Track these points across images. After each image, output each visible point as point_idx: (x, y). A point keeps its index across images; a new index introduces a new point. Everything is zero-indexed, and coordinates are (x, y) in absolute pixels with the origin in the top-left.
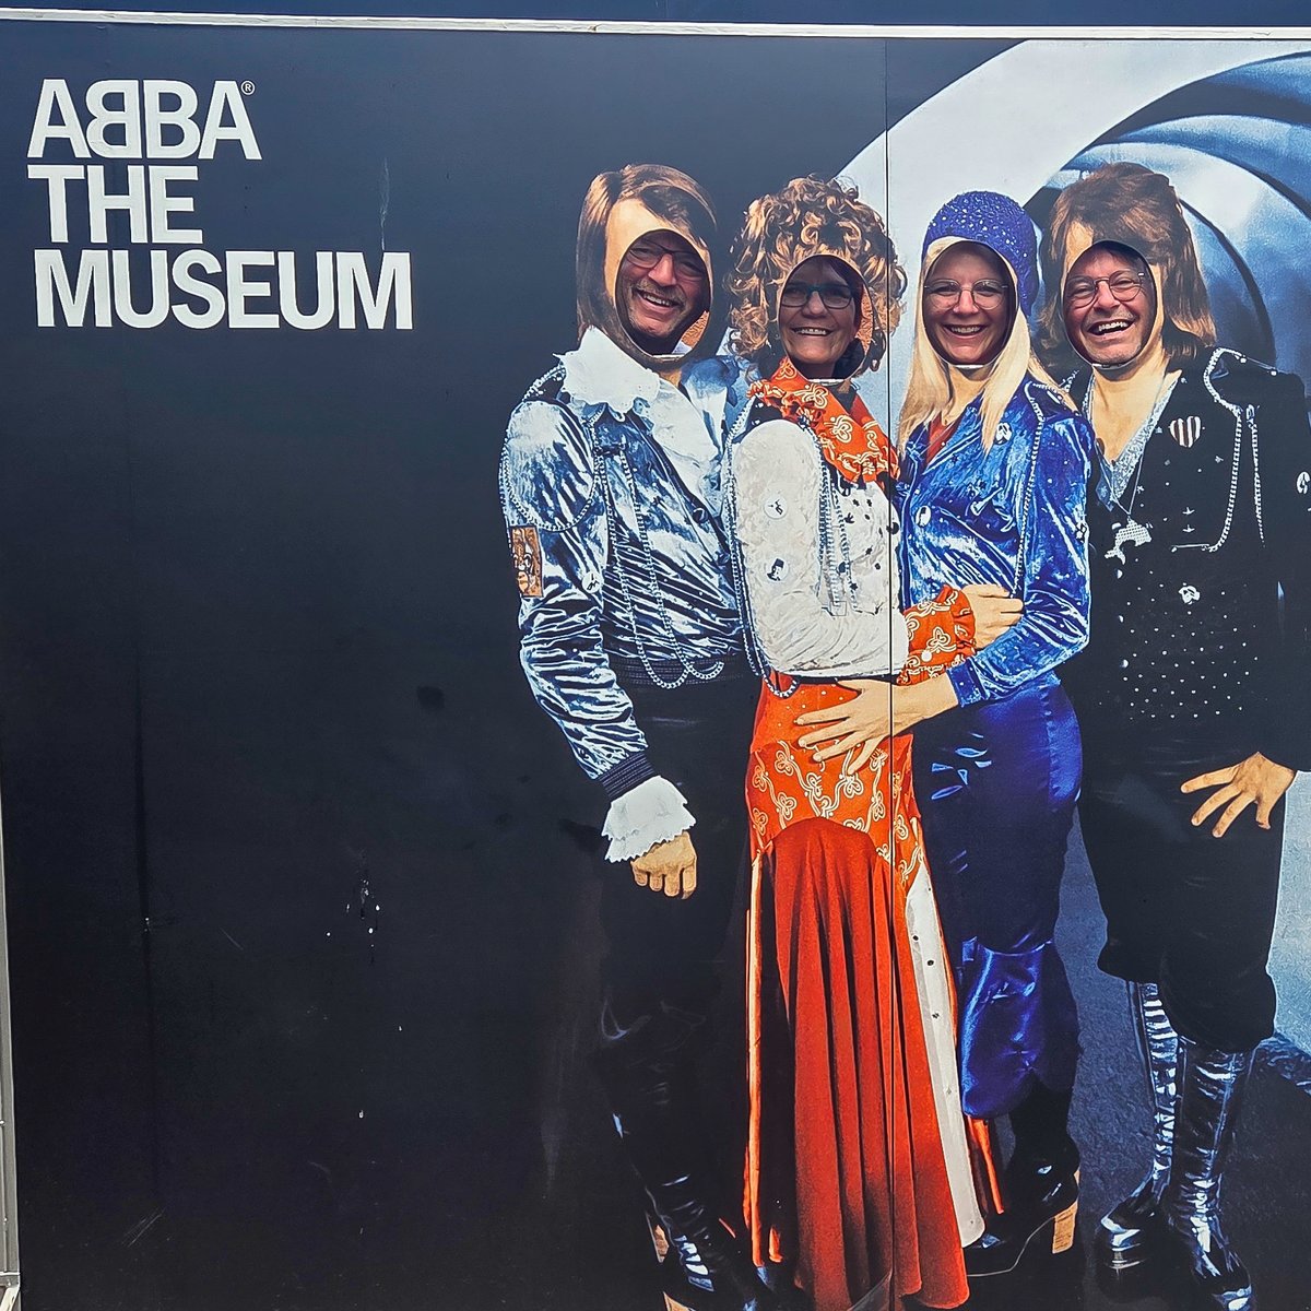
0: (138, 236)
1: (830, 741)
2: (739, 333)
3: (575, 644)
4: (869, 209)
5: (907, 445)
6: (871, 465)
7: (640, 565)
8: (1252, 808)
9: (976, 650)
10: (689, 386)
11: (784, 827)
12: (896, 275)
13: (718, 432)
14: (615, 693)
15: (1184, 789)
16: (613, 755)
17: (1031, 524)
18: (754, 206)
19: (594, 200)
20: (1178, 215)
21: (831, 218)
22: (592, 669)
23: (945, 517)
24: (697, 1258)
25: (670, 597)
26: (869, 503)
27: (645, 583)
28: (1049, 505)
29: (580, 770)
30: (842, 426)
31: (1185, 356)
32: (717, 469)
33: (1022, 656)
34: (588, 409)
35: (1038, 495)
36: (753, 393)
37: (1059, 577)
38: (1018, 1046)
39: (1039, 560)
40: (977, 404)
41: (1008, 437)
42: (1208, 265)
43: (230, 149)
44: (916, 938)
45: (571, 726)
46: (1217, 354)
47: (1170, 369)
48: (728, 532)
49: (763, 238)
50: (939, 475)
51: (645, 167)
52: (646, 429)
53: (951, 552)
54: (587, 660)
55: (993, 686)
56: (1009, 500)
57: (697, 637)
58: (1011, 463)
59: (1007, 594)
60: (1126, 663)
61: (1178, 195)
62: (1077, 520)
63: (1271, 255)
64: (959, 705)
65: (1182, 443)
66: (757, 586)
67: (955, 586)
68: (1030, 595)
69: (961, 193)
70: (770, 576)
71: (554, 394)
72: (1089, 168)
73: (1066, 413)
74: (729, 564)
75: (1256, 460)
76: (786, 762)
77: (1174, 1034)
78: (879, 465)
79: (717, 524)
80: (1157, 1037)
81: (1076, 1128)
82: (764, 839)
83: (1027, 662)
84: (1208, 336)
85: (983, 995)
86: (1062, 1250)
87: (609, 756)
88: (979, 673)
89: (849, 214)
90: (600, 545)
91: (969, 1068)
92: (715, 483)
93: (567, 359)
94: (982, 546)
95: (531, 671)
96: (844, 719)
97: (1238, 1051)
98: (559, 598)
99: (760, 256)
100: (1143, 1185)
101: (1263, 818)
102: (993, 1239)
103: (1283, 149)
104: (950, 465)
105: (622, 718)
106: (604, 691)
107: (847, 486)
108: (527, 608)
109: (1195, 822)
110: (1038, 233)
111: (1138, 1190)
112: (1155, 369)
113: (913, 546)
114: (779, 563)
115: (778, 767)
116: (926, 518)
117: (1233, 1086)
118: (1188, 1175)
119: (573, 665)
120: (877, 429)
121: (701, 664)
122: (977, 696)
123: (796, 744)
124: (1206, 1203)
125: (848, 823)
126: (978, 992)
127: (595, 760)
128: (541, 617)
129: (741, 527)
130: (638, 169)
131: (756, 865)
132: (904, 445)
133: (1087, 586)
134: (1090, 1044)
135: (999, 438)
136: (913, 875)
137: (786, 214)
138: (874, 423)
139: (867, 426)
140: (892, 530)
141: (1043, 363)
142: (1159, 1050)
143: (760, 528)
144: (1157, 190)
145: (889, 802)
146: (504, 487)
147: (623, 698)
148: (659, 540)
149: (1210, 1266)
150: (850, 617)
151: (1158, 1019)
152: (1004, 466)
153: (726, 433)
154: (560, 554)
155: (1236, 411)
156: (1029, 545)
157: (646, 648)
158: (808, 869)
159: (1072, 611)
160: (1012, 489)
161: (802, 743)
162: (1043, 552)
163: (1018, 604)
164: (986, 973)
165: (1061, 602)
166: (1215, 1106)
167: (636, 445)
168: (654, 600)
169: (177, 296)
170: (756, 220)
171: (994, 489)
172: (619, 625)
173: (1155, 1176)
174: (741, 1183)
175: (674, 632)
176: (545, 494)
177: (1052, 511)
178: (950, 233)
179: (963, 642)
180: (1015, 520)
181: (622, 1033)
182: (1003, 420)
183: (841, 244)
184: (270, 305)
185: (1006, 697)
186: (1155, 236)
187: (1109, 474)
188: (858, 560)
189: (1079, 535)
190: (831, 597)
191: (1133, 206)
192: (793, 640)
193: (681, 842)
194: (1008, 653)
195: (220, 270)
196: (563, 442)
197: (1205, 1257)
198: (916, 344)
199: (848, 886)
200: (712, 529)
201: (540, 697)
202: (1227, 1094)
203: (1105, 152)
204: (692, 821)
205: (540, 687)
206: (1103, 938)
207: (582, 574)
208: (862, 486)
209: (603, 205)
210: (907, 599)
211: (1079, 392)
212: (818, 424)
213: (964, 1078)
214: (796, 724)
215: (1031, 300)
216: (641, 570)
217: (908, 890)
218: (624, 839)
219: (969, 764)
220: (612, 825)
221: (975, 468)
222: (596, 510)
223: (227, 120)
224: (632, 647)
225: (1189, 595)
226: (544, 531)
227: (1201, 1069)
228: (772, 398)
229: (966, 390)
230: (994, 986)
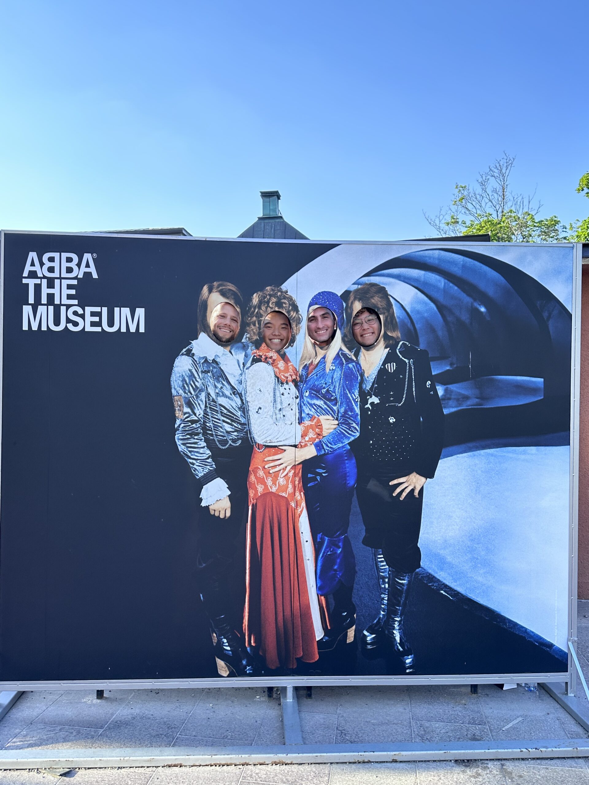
0: (57, 302)
1: (275, 466)
2: (249, 335)
3: (193, 434)
4: (291, 296)
5: (302, 370)
6: (290, 377)
7: (215, 408)
8: (413, 490)
9: (323, 437)
10: (233, 351)
11: (259, 495)
12: (299, 317)
13: (242, 366)
14: (205, 450)
15: (390, 484)
16: (205, 470)
17: (341, 396)
18: (255, 295)
19: (204, 292)
20: (389, 299)
21: (279, 299)
22: (198, 442)
23: (313, 394)
24: (227, 644)
25: (225, 419)
26: (290, 389)
27: (217, 414)
28: (347, 390)
29: (193, 476)
30: (281, 364)
31: (391, 344)
32: (241, 378)
33: (338, 439)
34: (200, 358)
35: (343, 387)
36: (253, 354)
37: (350, 413)
38: (336, 570)
39: (343, 408)
40: (324, 358)
41: (334, 368)
42: (398, 315)
43: (88, 275)
44: (302, 533)
45: (191, 461)
46: (401, 343)
47: (386, 347)
48: (244, 398)
49: (257, 305)
50: (312, 380)
51: (220, 282)
52: (218, 365)
53: (314, 404)
54: (197, 439)
55: (328, 449)
56: (334, 388)
57: (233, 432)
58: (335, 376)
59: (333, 419)
60: (371, 442)
61: (389, 293)
62: (356, 395)
63: (418, 312)
64: (317, 455)
65: (390, 371)
66: (253, 416)
67: (316, 416)
68: (341, 419)
69: (320, 291)
70: (257, 412)
71: (189, 353)
72: (361, 284)
73: (352, 361)
74: (244, 409)
75: (413, 377)
76: (261, 473)
77: (387, 567)
78: (293, 377)
79: (240, 395)
80: (382, 568)
81: (355, 600)
82: (253, 499)
83: (339, 441)
84: (398, 337)
85: (324, 553)
86: (350, 642)
87: (203, 471)
88: (324, 444)
89: (285, 298)
90: (202, 402)
91: (319, 578)
92: (241, 383)
93: (194, 342)
94: (325, 403)
95: (179, 443)
96: (280, 459)
97: (408, 573)
98: (189, 419)
99: (256, 311)
100: (377, 619)
101: (416, 493)
102: (327, 638)
103: (422, 279)
104: (315, 377)
105: (208, 458)
106: (202, 449)
107: (282, 383)
108: (178, 422)
109: (394, 495)
110: (344, 304)
111: (375, 621)
112: (381, 347)
113: (303, 403)
114: (260, 408)
115: (258, 475)
116: (307, 394)
117: (407, 585)
118: (393, 616)
119: (193, 441)
120: (292, 365)
121: (234, 441)
122: (323, 452)
123: (264, 467)
124: (398, 625)
125: (280, 494)
126: (323, 551)
127: (198, 472)
128: (182, 425)
129: (248, 396)
130: (218, 283)
131: (250, 508)
132: (301, 370)
133: (359, 417)
134: (359, 570)
135: (331, 369)
136: (301, 511)
137: (265, 297)
138: (291, 364)
139: (289, 364)
140: (297, 398)
141: (346, 345)
142: (383, 572)
143: (254, 397)
144: (382, 291)
145: (294, 487)
146: (172, 383)
147: (208, 452)
148: (221, 400)
149: (400, 647)
150: (283, 426)
151: (382, 562)
152: (332, 378)
153: (244, 366)
154: (190, 405)
155: (407, 361)
156: (341, 403)
157: (216, 435)
158: (267, 509)
159: (354, 425)
160: (335, 386)
161: (266, 467)
162: (345, 405)
163: (337, 422)
164: (325, 545)
165: (350, 422)
166: (401, 592)
167: (215, 370)
168: (219, 420)
169: (68, 321)
170: (255, 299)
171: (329, 385)
172: (208, 428)
173: (381, 616)
174: (242, 618)
175: (225, 430)
176: (185, 385)
177: (348, 392)
178: (316, 304)
179: (319, 434)
180: (336, 395)
181: (204, 565)
182: (333, 363)
183: (283, 307)
184: (99, 324)
185: (332, 453)
186: (381, 306)
187: (366, 380)
188: (286, 407)
189: (357, 400)
190: (277, 419)
191: (374, 296)
192: (264, 433)
193: (226, 499)
194: (333, 438)
195: (83, 313)
196: (191, 368)
197: (398, 644)
198: (305, 338)
199: (280, 515)
200: (239, 397)
201: (181, 451)
202: (405, 588)
203: (366, 279)
204: (230, 493)
205: (181, 448)
206: (364, 534)
207: (196, 411)
208: (287, 383)
209: (207, 294)
210: (301, 421)
211: (357, 355)
212: (274, 364)
213: (318, 581)
214: (264, 461)
215: (342, 325)
216: (215, 410)
217: (300, 516)
218: (207, 499)
219: (320, 474)
220: (203, 495)
221: (323, 378)
222: (201, 390)
223: (88, 266)
224: (212, 435)
225: (392, 420)
226: (185, 397)
227: (396, 579)
228: (259, 355)
229: (321, 353)
230: (328, 550)
